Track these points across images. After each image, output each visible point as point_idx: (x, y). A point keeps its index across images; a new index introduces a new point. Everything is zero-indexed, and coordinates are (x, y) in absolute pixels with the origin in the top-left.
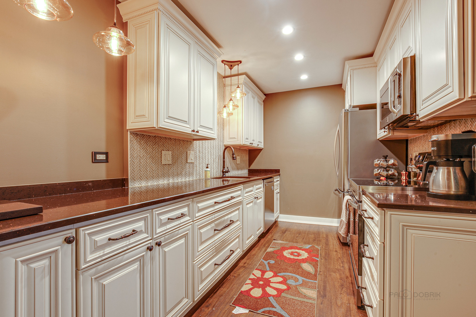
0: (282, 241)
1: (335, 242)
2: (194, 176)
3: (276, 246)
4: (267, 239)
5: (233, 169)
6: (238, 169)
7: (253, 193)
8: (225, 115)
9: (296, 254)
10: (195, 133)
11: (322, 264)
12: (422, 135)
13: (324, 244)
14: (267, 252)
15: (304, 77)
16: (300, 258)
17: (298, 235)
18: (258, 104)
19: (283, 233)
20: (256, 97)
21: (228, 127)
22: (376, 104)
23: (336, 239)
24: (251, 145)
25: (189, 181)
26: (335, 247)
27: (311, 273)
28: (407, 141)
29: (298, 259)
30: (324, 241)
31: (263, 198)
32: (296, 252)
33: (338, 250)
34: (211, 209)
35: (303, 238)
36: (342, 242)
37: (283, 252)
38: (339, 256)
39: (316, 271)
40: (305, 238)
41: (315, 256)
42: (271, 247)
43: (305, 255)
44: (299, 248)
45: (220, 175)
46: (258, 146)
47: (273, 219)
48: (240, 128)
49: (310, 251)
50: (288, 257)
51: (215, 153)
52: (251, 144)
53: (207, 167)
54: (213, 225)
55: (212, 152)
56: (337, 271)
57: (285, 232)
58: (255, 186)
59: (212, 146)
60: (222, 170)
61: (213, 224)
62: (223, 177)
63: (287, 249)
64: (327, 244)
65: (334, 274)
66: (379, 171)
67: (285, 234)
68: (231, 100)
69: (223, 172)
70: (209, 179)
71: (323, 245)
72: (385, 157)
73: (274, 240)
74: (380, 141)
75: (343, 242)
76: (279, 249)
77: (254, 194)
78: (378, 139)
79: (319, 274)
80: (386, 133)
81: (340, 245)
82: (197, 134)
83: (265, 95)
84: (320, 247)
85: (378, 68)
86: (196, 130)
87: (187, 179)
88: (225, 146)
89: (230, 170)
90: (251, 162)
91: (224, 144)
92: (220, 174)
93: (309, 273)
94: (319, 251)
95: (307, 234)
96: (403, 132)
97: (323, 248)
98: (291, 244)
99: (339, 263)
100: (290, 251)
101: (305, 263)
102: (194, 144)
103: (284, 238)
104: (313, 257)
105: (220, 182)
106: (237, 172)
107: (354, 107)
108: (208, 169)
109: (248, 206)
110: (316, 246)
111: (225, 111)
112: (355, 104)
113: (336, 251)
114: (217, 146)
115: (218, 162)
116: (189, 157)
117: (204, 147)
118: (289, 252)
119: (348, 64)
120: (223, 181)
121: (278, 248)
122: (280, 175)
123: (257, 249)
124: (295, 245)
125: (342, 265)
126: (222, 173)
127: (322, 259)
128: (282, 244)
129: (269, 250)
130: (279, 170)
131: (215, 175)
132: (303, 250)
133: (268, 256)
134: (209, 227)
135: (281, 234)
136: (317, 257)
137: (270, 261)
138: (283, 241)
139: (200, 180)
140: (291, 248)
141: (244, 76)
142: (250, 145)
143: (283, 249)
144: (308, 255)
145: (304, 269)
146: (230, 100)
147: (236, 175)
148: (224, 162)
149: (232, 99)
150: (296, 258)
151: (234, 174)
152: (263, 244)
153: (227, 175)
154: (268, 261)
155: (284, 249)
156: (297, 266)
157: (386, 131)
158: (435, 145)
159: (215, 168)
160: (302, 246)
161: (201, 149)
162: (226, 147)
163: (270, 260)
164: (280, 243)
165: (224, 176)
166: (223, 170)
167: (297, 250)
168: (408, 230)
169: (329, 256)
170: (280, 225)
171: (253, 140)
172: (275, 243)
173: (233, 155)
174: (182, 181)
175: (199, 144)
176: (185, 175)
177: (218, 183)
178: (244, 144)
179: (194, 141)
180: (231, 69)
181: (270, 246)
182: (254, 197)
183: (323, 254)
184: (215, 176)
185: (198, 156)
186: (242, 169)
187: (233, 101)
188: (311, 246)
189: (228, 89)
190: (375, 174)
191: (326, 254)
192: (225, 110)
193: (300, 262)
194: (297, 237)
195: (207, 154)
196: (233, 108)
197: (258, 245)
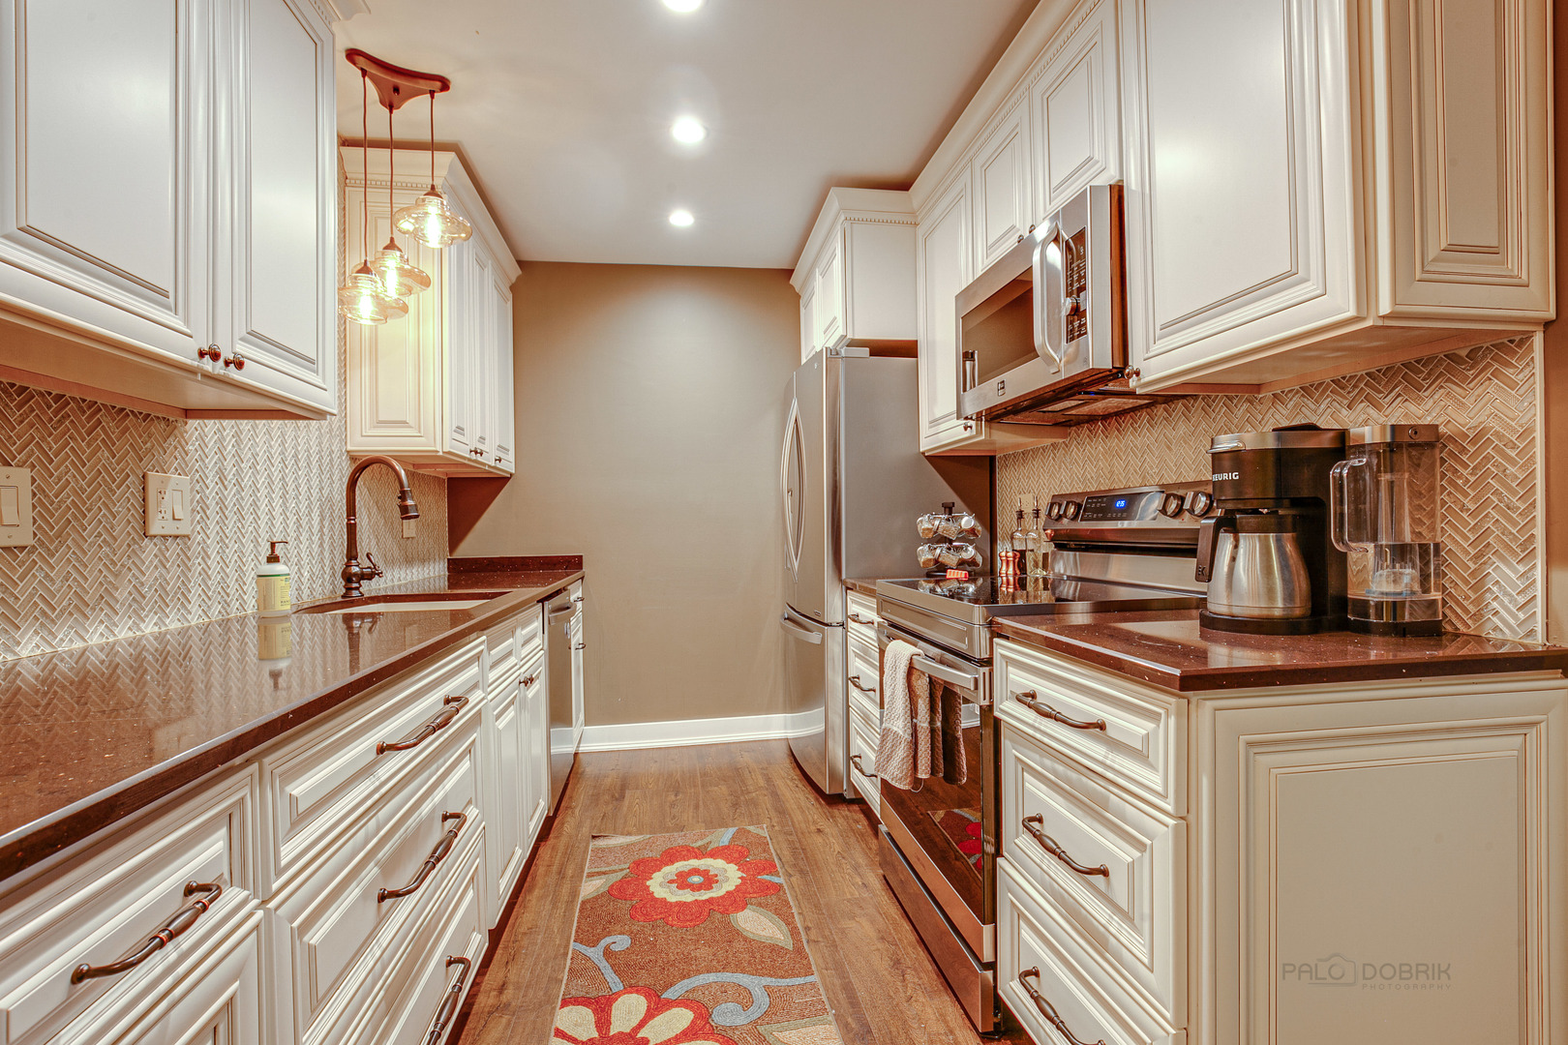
0: (622, 834)
1: (801, 796)
2: (194, 607)
3: (609, 864)
4: (564, 840)
5: (391, 562)
6: (409, 561)
7: (512, 660)
8: (365, 309)
9: (696, 879)
10: (217, 368)
11: (800, 897)
12: (1048, 442)
13: (773, 814)
14: (583, 902)
15: (681, 219)
16: (717, 892)
17: (673, 797)
18: (495, 292)
19: (617, 800)
20: (490, 262)
21: (366, 371)
22: (917, 341)
23: (800, 786)
24: (473, 456)
25: (160, 637)
26: (811, 819)
27: (782, 948)
28: (992, 459)
29: (712, 898)
30: (766, 802)
31: (543, 677)
32: (695, 871)
33: (823, 824)
34: (362, 786)
35: (697, 807)
36: (829, 795)
37: (648, 883)
38: (838, 848)
39: (794, 932)
40: (701, 803)
41: (763, 870)
42: (591, 875)
43: (730, 876)
44: (698, 848)
45: (333, 591)
46: (498, 465)
47: (571, 749)
48: (431, 382)
49: (742, 856)
50: (672, 899)
51: (303, 489)
52: (476, 453)
53: (273, 559)
54: (372, 871)
55: (289, 480)
56: (858, 911)
57: (622, 797)
58: (518, 631)
59: (290, 452)
60: (339, 568)
61: (372, 864)
62: (347, 601)
63: (657, 865)
64: (782, 812)
65: (852, 924)
66: (938, 551)
67: (626, 802)
68: (391, 246)
69: (348, 577)
70: (285, 617)
71: (770, 819)
72: (949, 508)
73: (594, 837)
74: (926, 457)
75: (833, 792)
76: (625, 872)
77: (516, 665)
78: (923, 453)
79: (808, 942)
80: (967, 434)
81: (820, 803)
82: (233, 373)
83: (521, 263)
84: (765, 826)
85: (921, 231)
86: (226, 354)
87: (149, 628)
88: (353, 459)
89: (381, 567)
90: (458, 529)
91: (349, 448)
92: (330, 587)
93: (775, 949)
94: (771, 846)
95: (703, 786)
96: (1015, 433)
97: (777, 828)
98: (663, 842)
99: (849, 874)
100: (671, 870)
101: (743, 909)
102: (187, 436)
103: (626, 822)
104: (759, 874)
105: (333, 625)
106: (403, 575)
107: (853, 343)
108: (279, 568)
109: (501, 724)
110: (751, 828)
111: (365, 287)
112: (859, 336)
113: (819, 830)
114: (315, 458)
115: (321, 530)
116: (158, 504)
117: (247, 455)
118: (671, 877)
119: (836, 199)
120: (348, 619)
121: (620, 871)
122: (582, 578)
123: (534, 902)
124: (679, 840)
125: (858, 880)
126: (340, 583)
127: (791, 876)
128: (628, 847)
129: (590, 888)
130: (581, 556)
131: (306, 592)
132: (713, 854)
133: (596, 921)
134: (354, 893)
135: (611, 806)
136: (770, 868)
137: (608, 940)
138: (629, 834)
139: (225, 623)
140: (671, 856)
141: (452, 155)
142: (470, 460)
143: (641, 868)
144: (740, 874)
145: (751, 936)
146: (386, 248)
147: (399, 587)
148: (352, 530)
149: (396, 242)
150: (704, 895)
151: (391, 584)
152: (555, 868)
153: (368, 588)
154: (603, 943)
155: (644, 868)
156: (723, 932)
157: (971, 427)
158: (1227, 464)
159: (305, 560)
160: (705, 841)
161: (229, 463)
162: (363, 467)
163: (609, 934)
164: (622, 847)
165: (355, 593)
166: (348, 565)
167: (694, 863)
168: (1257, 757)
169: (807, 858)
170: (589, 769)
171: (482, 439)
172: (603, 850)
173: (403, 496)
174: (111, 639)
175: (221, 440)
176: (135, 606)
177: (324, 630)
178: (449, 453)
179: (190, 421)
180: (391, 108)
181: (586, 871)
182: (517, 681)
183: (786, 853)
184: (307, 600)
185: (211, 503)
186: (424, 560)
187: (400, 250)
188: (735, 829)
189: (378, 198)
190: (924, 563)
191: (794, 852)
192: (364, 281)
193: (725, 912)
194: (673, 805)
195: (263, 491)
196: (401, 284)
197: (533, 879)
